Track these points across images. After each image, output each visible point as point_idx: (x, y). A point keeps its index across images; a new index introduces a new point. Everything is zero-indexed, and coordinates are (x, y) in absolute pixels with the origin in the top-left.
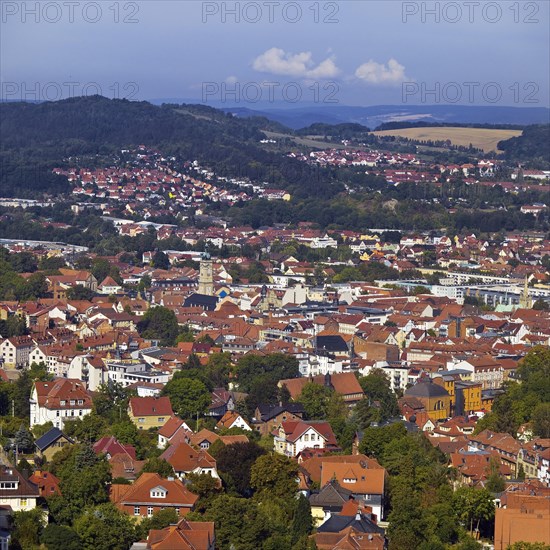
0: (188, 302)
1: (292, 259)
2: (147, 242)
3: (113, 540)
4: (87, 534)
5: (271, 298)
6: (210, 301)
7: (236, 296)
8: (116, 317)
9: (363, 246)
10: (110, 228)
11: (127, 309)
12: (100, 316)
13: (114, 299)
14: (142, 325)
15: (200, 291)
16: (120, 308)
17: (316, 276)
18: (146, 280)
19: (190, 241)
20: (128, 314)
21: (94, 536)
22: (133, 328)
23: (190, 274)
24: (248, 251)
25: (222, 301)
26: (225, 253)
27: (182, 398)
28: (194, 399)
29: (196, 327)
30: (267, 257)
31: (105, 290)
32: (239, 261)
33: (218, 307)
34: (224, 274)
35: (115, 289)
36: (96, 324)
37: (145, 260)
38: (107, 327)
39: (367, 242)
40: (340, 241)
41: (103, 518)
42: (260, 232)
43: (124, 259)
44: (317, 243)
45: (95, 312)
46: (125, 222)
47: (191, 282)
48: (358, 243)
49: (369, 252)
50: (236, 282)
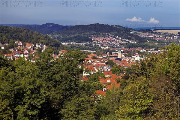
0: (116, 60)
1: (137, 53)
2: (108, 51)
3: (99, 88)
4: (94, 86)
5: (133, 59)
6: (120, 60)
7: (126, 59)
8: (101, 62)
9: (151, 51)
10: (100, 48)
11: (104, 60)
12: (98, 61)
13: (101, 59)
14: (107, 63)
15: (118, 58)
16: (102, 60)
17: (142, 56)
18: (108, 56)
19: (117, 50)
20: (104, 61)
21: (95, 87)
22: (105, 64)
23: (116, 55)
24: (128, 52)
25: (123, 59)
26: (123, 52)
27: (114, 72)
28: (117, 72)
29: (118, 64)
30: (132, 53)
31: (99, 58)
32: (126, 53)
33: (122, 60)
34: (123, 55)
35: (101, 58)
36: (97, 63)
37: (107, 53)
38: (100, 63)
39: (152, 50)
40: (146, 50)
41: (97, 84)
42: (130, 49)
43: (103, 53)
44: (141, 51)
45: (97, 61)
46: (103, 47)
47: (116, 56)
48: (150, 51)
49: (152, 52)
50: (125, 57)
